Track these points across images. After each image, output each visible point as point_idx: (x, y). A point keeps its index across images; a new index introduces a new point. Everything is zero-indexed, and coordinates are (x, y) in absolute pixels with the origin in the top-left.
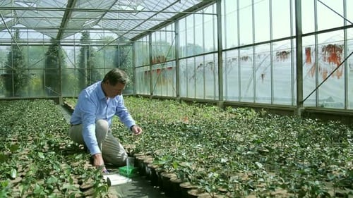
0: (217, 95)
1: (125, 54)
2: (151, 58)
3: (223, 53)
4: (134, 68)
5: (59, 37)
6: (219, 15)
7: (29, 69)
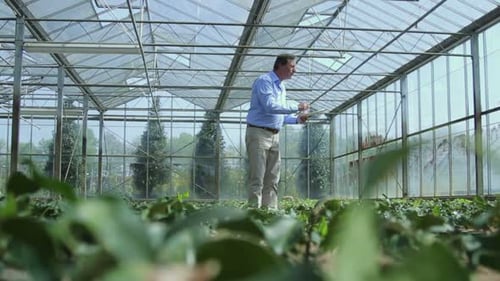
0: (474, 188)
1: (318, 136)
2: (360, 138)
3: (484, 117)
4: (332, 159)
5: (219, 107)
6: (474, 57)
7: (171, 157)
